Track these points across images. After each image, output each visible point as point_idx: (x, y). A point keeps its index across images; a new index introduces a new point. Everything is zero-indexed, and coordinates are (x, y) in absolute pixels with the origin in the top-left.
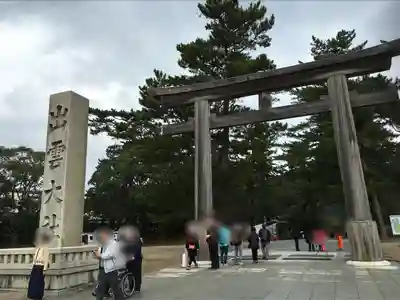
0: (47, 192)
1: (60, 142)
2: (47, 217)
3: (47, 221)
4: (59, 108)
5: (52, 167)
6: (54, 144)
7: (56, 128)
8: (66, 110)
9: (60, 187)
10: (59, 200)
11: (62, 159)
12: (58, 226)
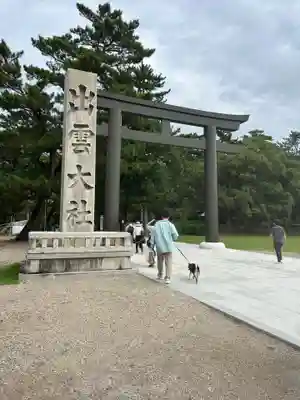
0: (71, 176)
1: (87, 126)
2: (74, 202)
3: (73, 207)
4: (83, 88)
5: (76, 151)
6: (76, 126)
7: (76, 108)
8: (92, 94)
9: (89, 174)
10: (88, 187)
11: (89, 145)
12: (89, 212)
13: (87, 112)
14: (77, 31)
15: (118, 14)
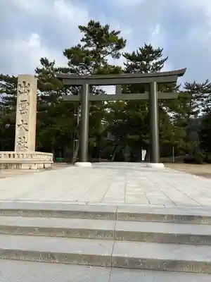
1: (26, 101)
3: (19, 140)
4: (24, 82)
5: (21, 113)
6: (22, 101)
7: (22, 93)
8: (29, 84)
9: (27, 124)
10: (26, 130)
11: (27, 110)
12: (26, 142)
14: (83, 40)
15: (98, 24)
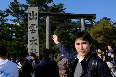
0: (31, 41)
1: (35, 24)
2: (32, 50)
4: (33, 12)
5: (32, 33)
8: (36, 14)
9: (36, 40)
10: (36, 44)
11: (36, 30)
12: (37, 53)
13: (35, 20)
